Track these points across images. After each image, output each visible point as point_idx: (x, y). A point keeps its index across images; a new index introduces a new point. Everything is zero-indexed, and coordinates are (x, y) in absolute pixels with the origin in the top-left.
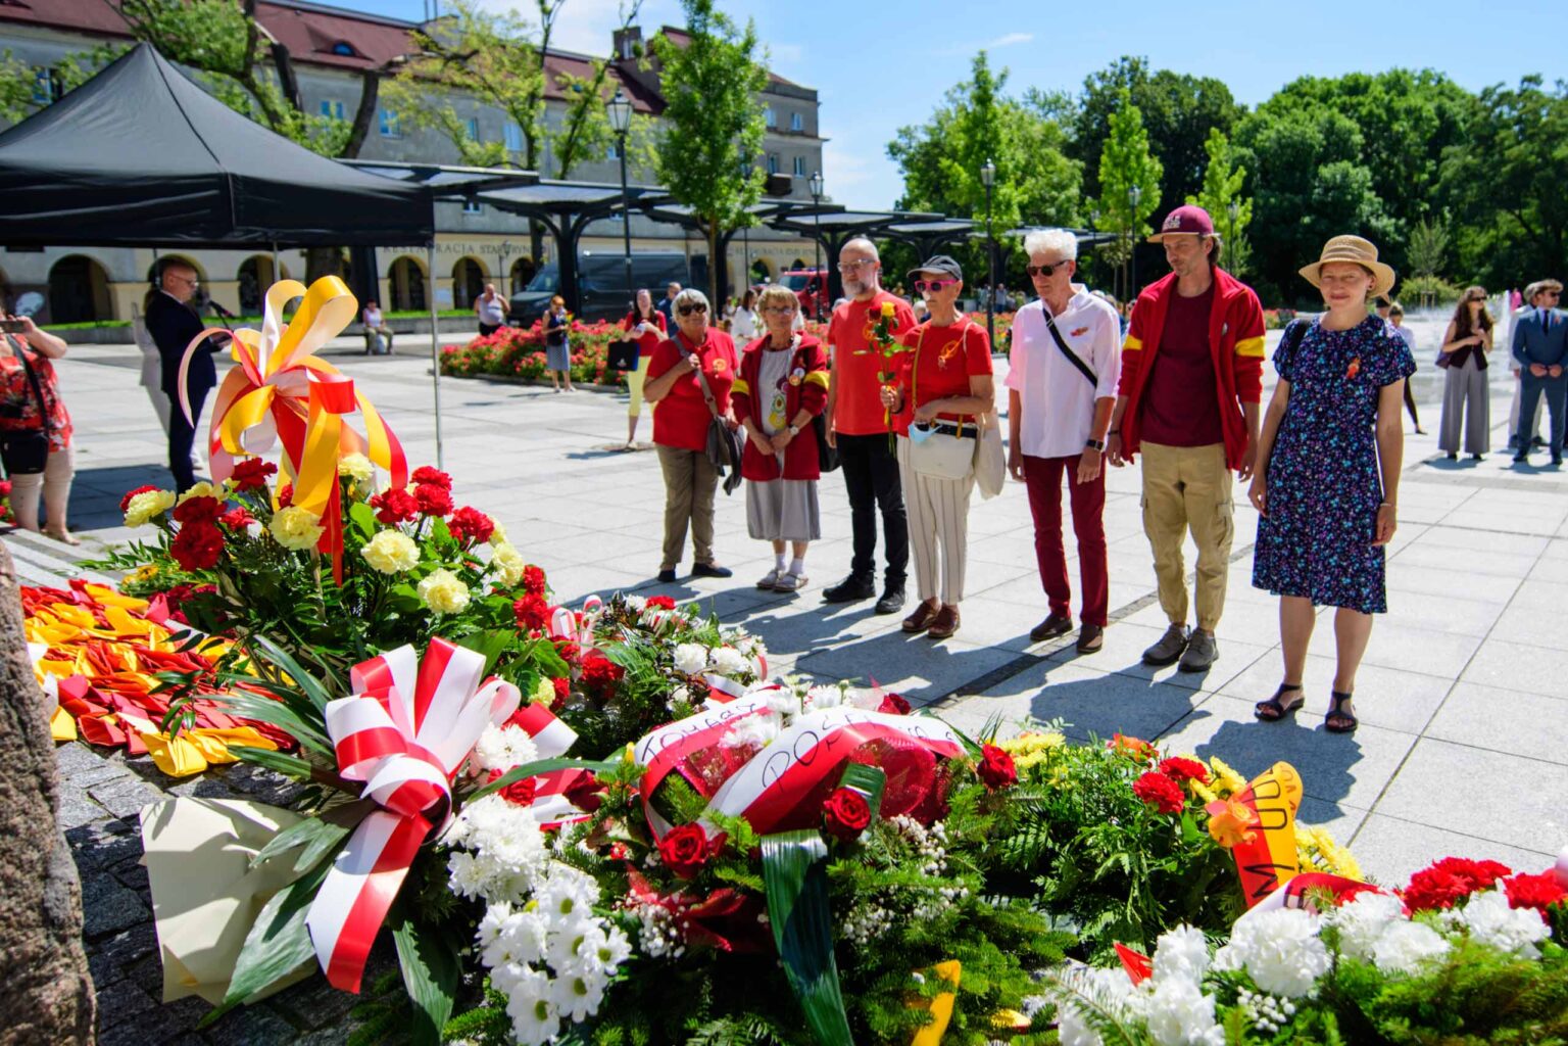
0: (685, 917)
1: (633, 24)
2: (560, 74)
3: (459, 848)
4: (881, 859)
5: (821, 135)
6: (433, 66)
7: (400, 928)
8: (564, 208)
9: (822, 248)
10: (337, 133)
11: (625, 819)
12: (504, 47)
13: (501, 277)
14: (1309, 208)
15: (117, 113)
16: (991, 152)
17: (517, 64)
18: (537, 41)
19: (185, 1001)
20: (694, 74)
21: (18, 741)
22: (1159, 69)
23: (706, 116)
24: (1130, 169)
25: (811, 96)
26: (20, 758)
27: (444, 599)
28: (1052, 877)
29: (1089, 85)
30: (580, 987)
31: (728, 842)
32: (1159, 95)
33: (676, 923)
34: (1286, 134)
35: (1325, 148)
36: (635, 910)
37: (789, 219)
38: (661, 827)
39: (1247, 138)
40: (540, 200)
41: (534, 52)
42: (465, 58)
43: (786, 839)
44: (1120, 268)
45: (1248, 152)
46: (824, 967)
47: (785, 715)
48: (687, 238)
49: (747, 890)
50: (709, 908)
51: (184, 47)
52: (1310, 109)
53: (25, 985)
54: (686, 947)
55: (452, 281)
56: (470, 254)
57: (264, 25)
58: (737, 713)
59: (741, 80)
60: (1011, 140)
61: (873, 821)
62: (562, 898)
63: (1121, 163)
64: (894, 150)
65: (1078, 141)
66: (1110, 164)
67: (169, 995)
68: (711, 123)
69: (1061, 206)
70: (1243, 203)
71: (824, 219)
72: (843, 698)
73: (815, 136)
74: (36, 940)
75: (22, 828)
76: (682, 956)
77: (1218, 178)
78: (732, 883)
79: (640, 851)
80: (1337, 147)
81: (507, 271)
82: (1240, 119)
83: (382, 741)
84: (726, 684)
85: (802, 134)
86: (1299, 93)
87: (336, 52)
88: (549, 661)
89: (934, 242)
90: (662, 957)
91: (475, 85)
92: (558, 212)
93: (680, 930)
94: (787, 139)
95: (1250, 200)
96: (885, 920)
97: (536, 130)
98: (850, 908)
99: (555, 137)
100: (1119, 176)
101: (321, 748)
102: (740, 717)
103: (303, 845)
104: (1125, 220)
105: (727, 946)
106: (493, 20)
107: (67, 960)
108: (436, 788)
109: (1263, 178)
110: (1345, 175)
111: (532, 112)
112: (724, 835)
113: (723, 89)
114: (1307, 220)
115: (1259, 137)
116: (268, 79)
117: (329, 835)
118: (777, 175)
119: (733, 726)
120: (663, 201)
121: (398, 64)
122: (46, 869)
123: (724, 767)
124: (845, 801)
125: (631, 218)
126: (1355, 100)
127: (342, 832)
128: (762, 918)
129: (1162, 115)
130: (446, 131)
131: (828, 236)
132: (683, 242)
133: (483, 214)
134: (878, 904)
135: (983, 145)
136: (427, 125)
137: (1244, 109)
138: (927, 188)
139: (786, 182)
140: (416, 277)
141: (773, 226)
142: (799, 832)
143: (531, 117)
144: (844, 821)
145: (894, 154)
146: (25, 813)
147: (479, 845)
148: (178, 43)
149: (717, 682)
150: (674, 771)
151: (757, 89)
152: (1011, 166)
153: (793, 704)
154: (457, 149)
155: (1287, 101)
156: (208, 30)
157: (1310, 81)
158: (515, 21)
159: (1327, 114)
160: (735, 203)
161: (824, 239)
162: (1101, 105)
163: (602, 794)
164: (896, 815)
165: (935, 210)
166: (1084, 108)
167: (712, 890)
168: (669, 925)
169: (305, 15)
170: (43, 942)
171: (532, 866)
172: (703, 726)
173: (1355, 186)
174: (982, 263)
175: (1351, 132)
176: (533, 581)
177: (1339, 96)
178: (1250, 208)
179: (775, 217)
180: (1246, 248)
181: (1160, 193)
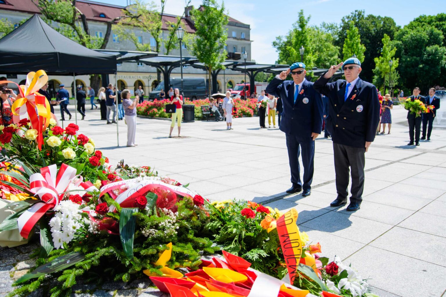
1: (190, 5)
2: (167, 22)
3: (58, 212)
5: (251, 40)
6: (128, 20)
7: (42, 229)
8: (165, 64)
9: (248, 76)
10: (99, 41)
11: (95, 204)
12: (150, 13)
13: (149, 86)
14: (422, 62)
15: (27, 35)
16: (304, 44)
17: (154, 19)
18: (160, 11)
20: (205, 20)
22: (368, 14)
23: (209, 34)
24: (354, 49)
25: (248, 27)
27: (69, 155)
28: (219, 235)
29: (343, 21)
30: (68, 235)
32: (368, 24)
33: (97, 225)
34: (414, 35)
35: (429, 40)
37: (237, 67)
39: (400, 38)
40: (158, 61)
41: (159, 15)
42: (138, 17)
43: (129, 208)
45: (400, 42)
46: (131, 238)
49: (115, 219)
51: (55, 16)
52: (424, 27)
55: (134, 87)
56: (139, 79)
57: (78, 8)
59: (220, 21)
60: (311, 40)
63: (351, 47)
64: (275, 44)
65: (338, 40)
66: (347, 47)
68: (210, 36)
70: (395, 60)
71: (248, 67)
73: (249, 40)
77: (386, 51)
78: (111, 217)
80: (433, 40)
81: (150, 84)
82: (397, 31)
83: (42, 184)
85: (245, 39)
86: (420, 21)
87: (100, 17)
88: (101, 176)
91: (141, 26)
94: (240, 41)
95: (398, 59)
97: (159, 39)
98: (144, 228)
99: (165, 42)
100: (350, 51)
105: (111, 232)
106: (146, 5)
108: (54, 197)
109: (405, 52)
110: (436, 50)
111: (158, 34)
113: (214, 25)
114: (421, 66)
115: (404, 37)
116: (79, 25)
118: (236, 53)
120: (197, 61)
121: (117, 20)
124: (141, 198)
125: (187, 67)
126: (441, 23)
127: (31, 205)
129: (369, 30)
130: (132, 40)
131: (250, 72)
132: (205, 75)
133: (143, 67)
135: (301, 41)
136: (126, 39)
137: (400, 27)
138: (285, 57)
139: (239, 55)
140: (123, 86)
141: (232, 69)
142: (132, 208)
143: (158, 35)
144: (139, 203)
145: (275, 45)
148: (54, 15)
150: (108, 193)
151: (225, 24)
152: (311, 48)
153: (140, 179)
154: (135, 46)
155: (415, 24)
156: (62, 11)
157: (424, 17)
158: (153, 5)
159: (430, 28)
160: (217, 62)
162: (346, 27)
163: (90, 198)
165: (288, 64)
166: (341, 28)
168: (95, 225)
169: (92, 5)
173: (440, 54)
175: (439, 34)
176: (98, 154)
177: (435, 22)
178: (398, 62)
179: (232, 66)
180: (397, 76)
181: (364, 56)
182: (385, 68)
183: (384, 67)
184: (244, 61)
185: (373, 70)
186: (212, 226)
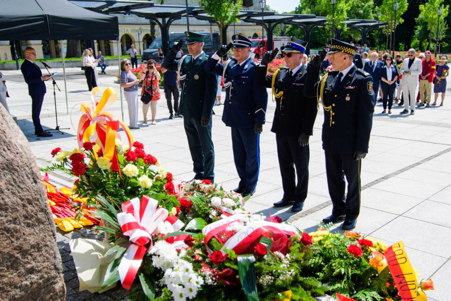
0: (217, 275)
3: (155, 255)
4: (270, 263)
7: (140, 275)
8: (163, 15)
9: (265, 30)
11: (200, 249)
13: (139, 42)
19: (83, 292)
21: (48, 223)
26: (48, 228)
27: (145, 184)
28: (322, 273)
30: (191, 290)
31: (229, 256)
33: (215, 276)
36: (204, 273)
37: (252, 18)
38: (210, 252)
40: (154, 12)
43: (244, 256)
44: (389, 36)
46: (254, 289)
47: (245, 222)
48: (211, 25)
49: (234, 269)
50: (223, 273)
53: (52, 284)
54: (217, 283)
55: (121, 44)
56: (127, 33)
58: (231, 221)
61: (268, 253)
62: (186, 268)
67: (81, 289)
69: (365, 9)
70: (445, 7)
71: (266, 18)
72: (261, 218)
74: (53, 273)
75: (49, 245)
76: (217, 285)
78: (229, 267)
79: (204, 258)
81: (141, 40)
83: (133, 225)
84: (227, 210)
88: (174, 201)
89: (311, 26)
90: (211, 285)
92: (160, 17)
93: (216, 278)
95: (448, 6)
96: (271, 280)
98: (261, 276)
101: (117, 227)
102: (232, 222)
103: (116, 252)
104: (392, 16)
105: (228, 283)
107: (60, 278)
108: (148, 238)
112: (227, 255)
117: (122, 250)
119: (230, 225)
120: (202, 12)
122: (55, 255)
123: (227, 236)
124: (260, 247)
125: (189, 18)
127: (125, 249)
128: (237, 277)
131: (267, 24)
132: (209, 27)
133: (132, 17)
134: (270, 275)
138: (309, 2)
139: (251, 2)
141: (245, 21)
142: (248, 255)
144: (260, 252)
146: (50, 241)
147: (160, 254)
149: (224, 209)
150: (213, 237)
153: (247, 219)
160: (230, 13)
161: (266, 26)
163: (194, 242)
164: (275, 251)
167: (224, 268)
168: (213, 277)
170: (55, 273)
171: (174, 260)
172: (222, 224)
174: (331, 34)
176: (169, 178)
178: (448, 9)
179: (246, 17)
180: (445, 27)
181: (408, 4)
182: (432, 18)
183: (430, 16)
184: (261, 11)
185: (415, 19)
186: (314, 264)
